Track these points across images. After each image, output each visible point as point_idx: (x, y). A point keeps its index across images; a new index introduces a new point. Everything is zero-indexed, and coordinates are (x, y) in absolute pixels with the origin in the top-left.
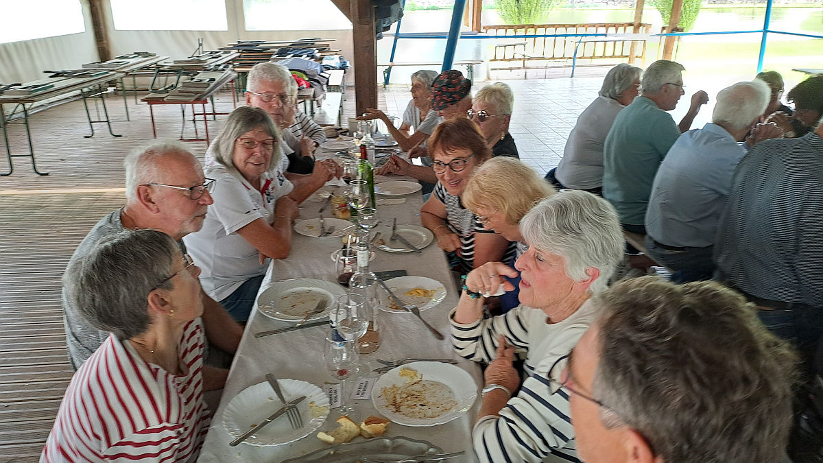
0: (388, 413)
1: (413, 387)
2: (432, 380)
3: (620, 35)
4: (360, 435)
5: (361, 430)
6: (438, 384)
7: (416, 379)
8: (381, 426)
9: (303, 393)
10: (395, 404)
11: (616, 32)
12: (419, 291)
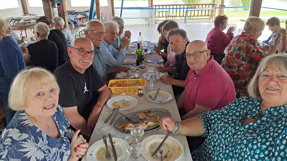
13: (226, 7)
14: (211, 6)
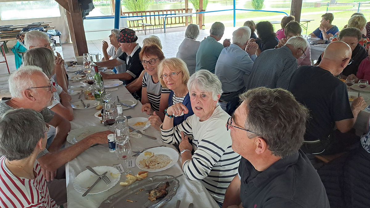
0: (146, 169)
1: (152, 158)
2: (158, 154)
3: (181, 14)
4: (137, 180)
5: (137, 178)
6: (161, 155)
7: (152, 155)
8: (145, 174)
9: (105, 171)
10: (146, 166)
11: (179, 13)
12: (139, 123)
13: (206, 11)
14: (184, 11)
